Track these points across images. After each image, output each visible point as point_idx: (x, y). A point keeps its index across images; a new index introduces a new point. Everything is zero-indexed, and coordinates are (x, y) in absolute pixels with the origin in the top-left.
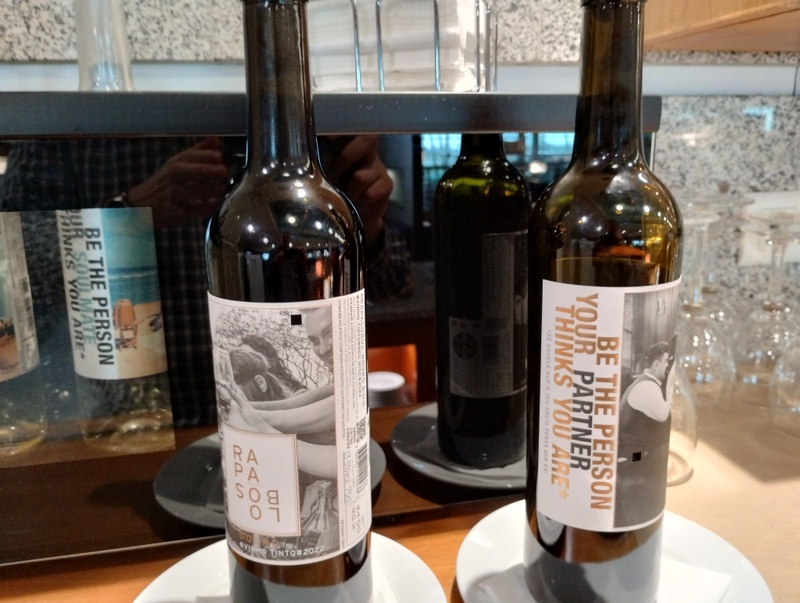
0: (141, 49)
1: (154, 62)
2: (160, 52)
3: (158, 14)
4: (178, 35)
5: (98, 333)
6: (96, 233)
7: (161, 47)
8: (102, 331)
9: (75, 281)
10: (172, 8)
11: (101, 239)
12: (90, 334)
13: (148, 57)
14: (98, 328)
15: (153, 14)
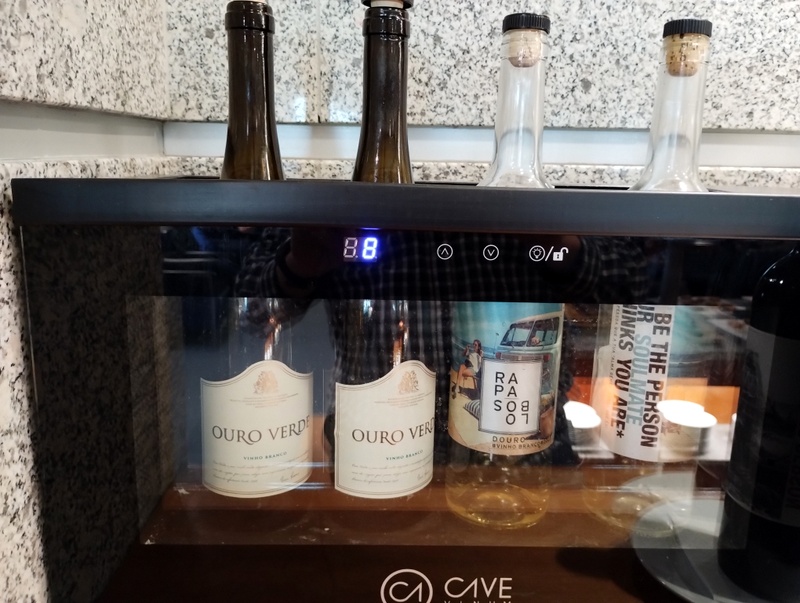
0: (597, 117)
1: (607, 129)
2: (614, 121)
3: (619, 84)
4: (634, 104)
5: (647, 415)
6: (667, 319)
7: (616, 115)
8: (651, 413)
9: (630, 361)
10: (634, 78)
11: (671, 325)
12: (637, 415)
13: (603, 125)
14: (646, 410)
15: (615, 84)
